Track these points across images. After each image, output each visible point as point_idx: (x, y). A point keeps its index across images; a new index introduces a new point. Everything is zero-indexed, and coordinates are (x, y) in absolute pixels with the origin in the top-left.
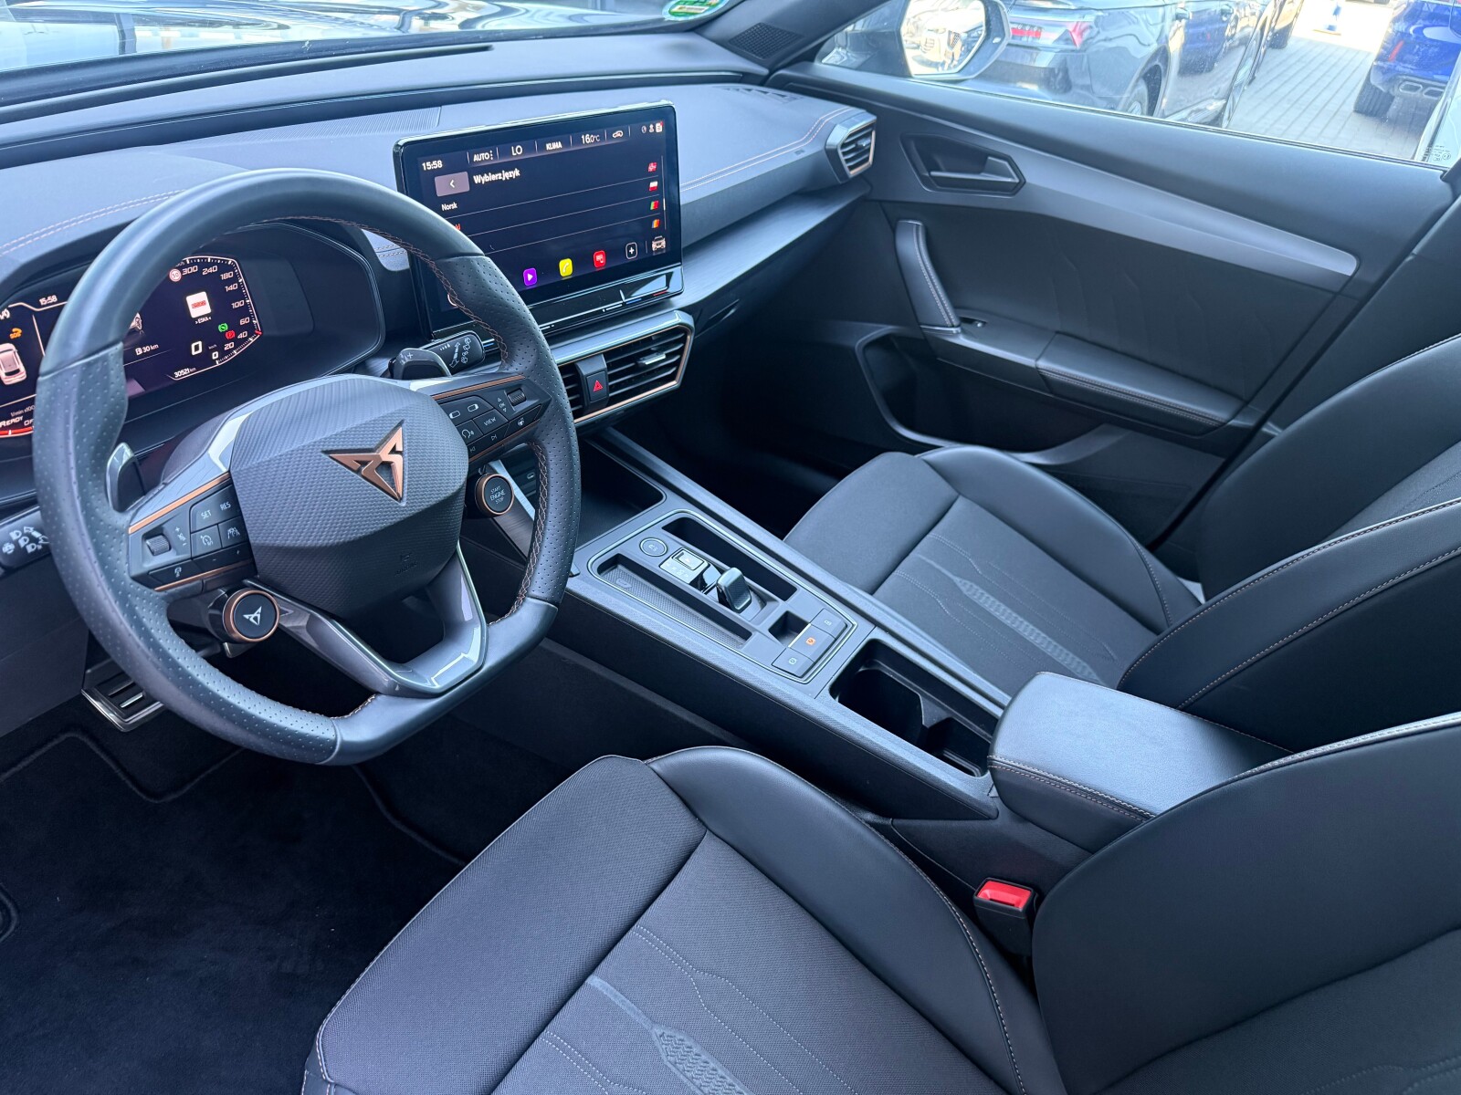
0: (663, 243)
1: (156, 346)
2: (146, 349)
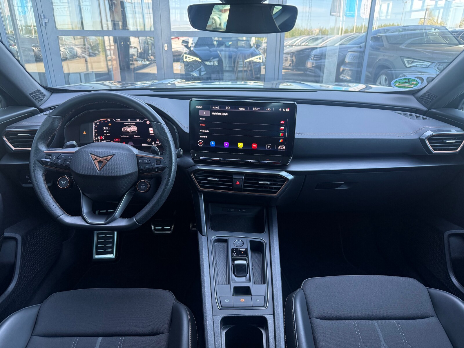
0: (284, 148)
1: (139, 137)
2: (137, 136)
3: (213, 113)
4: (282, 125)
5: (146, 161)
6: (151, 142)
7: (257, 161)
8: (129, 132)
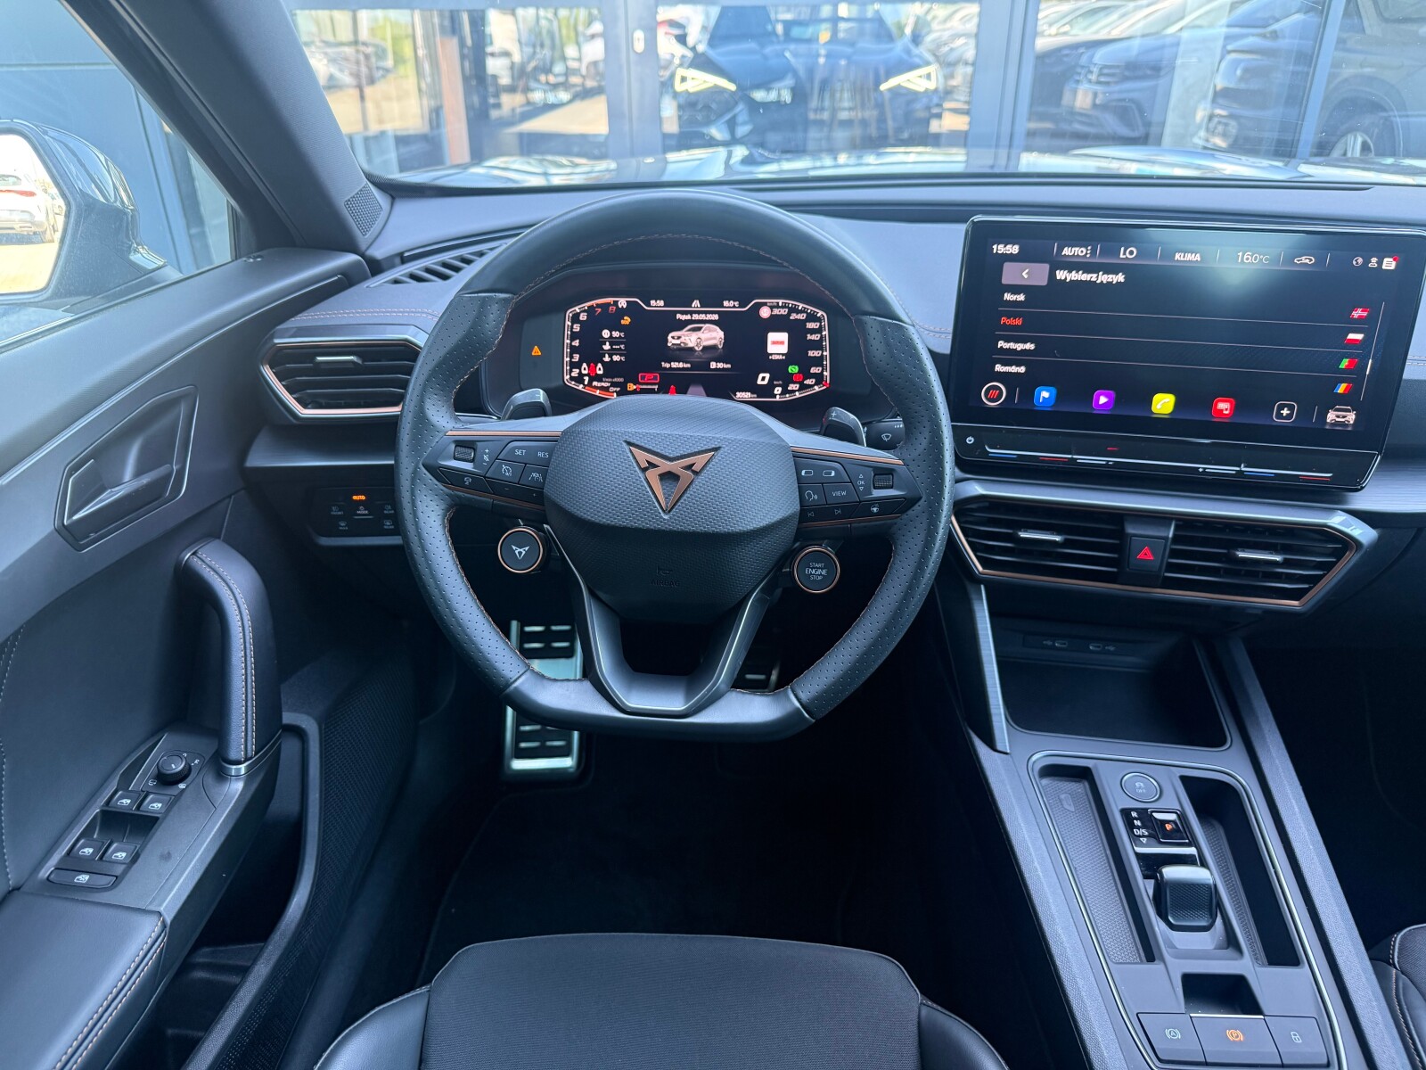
0: (1351, 417)
1: (729, 366)
2: (720, 365)
3: (1061, 275)
4: (1357, 326)
5: (833, 474)
6: (771, 386)
7: (1232, 470)
8: (692, 349)
